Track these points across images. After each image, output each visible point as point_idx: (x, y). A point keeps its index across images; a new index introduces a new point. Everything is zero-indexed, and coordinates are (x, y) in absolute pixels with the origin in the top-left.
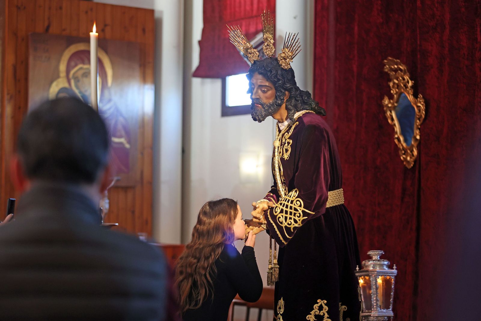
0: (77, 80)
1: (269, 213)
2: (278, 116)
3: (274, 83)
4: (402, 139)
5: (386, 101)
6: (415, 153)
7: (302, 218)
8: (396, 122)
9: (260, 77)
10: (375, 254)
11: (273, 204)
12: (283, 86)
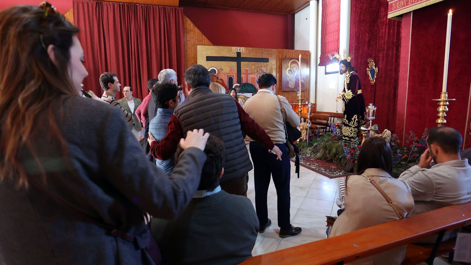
0: (292, 68)
1: (343, 96)
2: (346, 73)
3: (346, 65)
4: (371, 78)
5: (367, 69)
6: (375, 81)
7: (351, 97)
8: (370, 74)
9: (342, 64)
10: (371, 104)
11: (344, 93)
12: (348, 66)
